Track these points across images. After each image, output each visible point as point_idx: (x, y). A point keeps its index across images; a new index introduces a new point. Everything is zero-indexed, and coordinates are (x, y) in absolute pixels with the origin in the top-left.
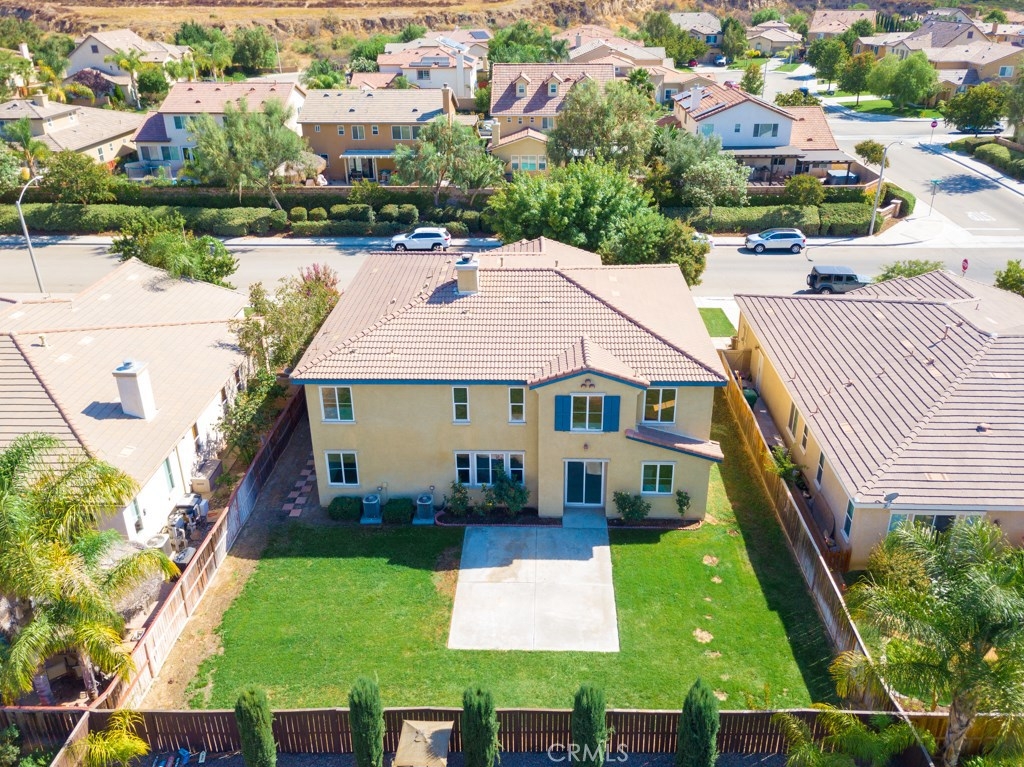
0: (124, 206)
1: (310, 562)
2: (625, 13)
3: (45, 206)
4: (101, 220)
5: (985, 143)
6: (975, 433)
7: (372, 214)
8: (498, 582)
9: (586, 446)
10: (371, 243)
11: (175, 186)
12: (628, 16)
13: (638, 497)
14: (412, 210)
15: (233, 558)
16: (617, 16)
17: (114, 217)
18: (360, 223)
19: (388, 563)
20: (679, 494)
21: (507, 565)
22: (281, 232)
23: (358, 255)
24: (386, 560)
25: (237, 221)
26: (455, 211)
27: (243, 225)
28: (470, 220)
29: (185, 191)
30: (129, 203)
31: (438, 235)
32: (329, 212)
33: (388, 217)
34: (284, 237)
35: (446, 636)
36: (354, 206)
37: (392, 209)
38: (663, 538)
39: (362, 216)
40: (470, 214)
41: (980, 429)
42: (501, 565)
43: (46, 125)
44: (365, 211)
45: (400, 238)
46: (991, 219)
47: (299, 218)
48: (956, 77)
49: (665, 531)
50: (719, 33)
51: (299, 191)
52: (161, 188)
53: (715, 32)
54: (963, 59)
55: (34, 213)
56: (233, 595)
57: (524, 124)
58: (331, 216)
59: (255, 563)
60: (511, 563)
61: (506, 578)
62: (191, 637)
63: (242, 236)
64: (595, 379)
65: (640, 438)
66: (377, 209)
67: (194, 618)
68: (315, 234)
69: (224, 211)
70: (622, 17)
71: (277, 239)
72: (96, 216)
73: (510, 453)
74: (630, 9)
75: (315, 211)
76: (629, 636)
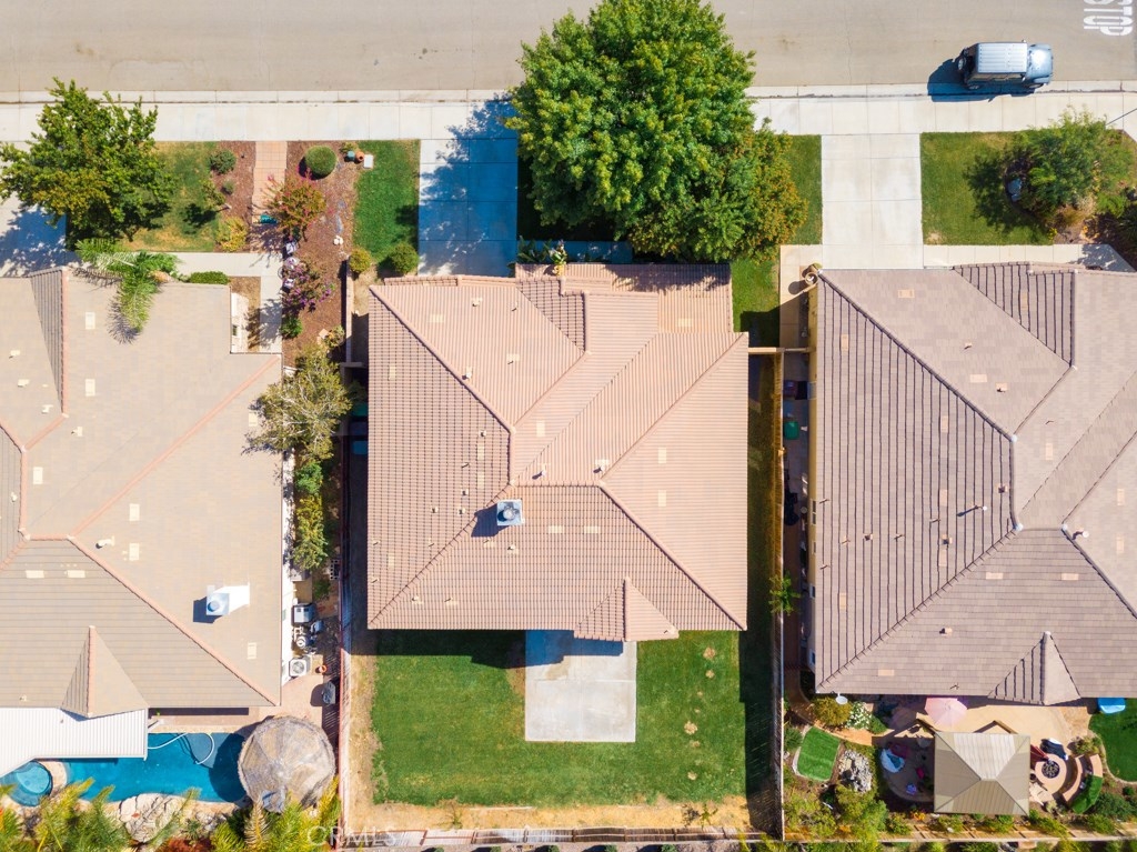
8: (555, 679)
19: (472, 661)
35: (522, 730)
42: (555, 662)
56: (370, 694)
61: (560, 675)
76: (642, 729)
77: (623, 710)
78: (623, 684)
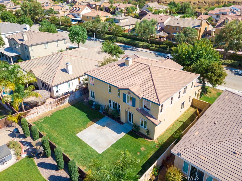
0: (124, 38)
1: (77, 109)
3: (112, 36)
4: (119, 40)
6: (232, 153)
7: (168, 48)
8: (98, 129)
9: (129, 108)
11: (133, 35)
13: (139, 126)
15: (68, 103)
17: (121, 40)
18: (164, 50)
19: (86, 116)
20: (148, 130)
21: (103, 127)
22: (148, 49)
23: (158, 57)
24: (86, 115)
25: (140, 45)
27: (141, 45)
29: (134, 37)
30: (124, 37)
32: (159, 46)
33: (171, 50)
34: (148, 50)
35: (78, 133)
36: (165, 46)
38: (139, 139)
39: (165, 48)
41: (234, 153)
42: (102, 126)
43: (121, 21)
44: (167, 47)
45: (169, 55)
47: (153, 46)
49: (141, 137)
51: (155, 40)
52: (131, 35)
55: (110, 37)
56: (62, 109)
58: (159, 47)
59: (70, 105)
60: (104, 126)
61: (100, 129)
62: (49, 112)
63: (140, 48)
64: (131, 92)
65: (139, 111)
66: (170, 47)
67: (53, 110)
68: (154, 50)
69: (140, 42)
71: (147, 50)
72: (118, 39)
73: (118, 104)
75: (157, 45)
76: (105, 152)
77: (106, 145)
78: (112, 140)
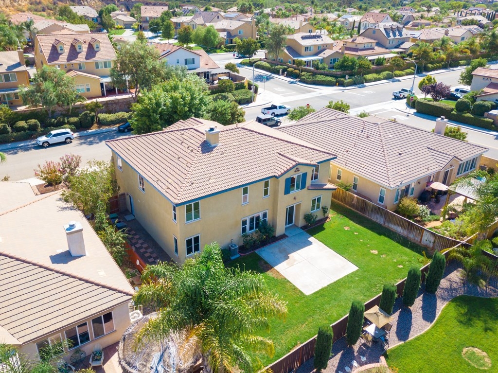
2: (13, 6)
5: (257, 61)
8: (293, 265)
9: (295, 198)
10: (20, 145)
12: (16, 8)
14: (36, 122)
16: (9, 8)
18: (5, 135)
20: (323, 208)
21: (288, 258)
26: (64, 119)
28: (75, 122)
31: (67, 133)
33: (22, 129)
35: (301, 292)
37: (22, 124)
38: (325, 227)
40: (74, 119)
41: (400, 154)
42: (286, 259)
45: (43, 138)
46: (284, 90)
48: (223, 35)
50: (98, 17)
53: (96, 17)
54: (223, 28)
57: (68, 68)
64: (300, 167)
65: (313, 188)
66: (11, 125)
70: (11, 8)
73: (262, 212)
74: (16, 4)
